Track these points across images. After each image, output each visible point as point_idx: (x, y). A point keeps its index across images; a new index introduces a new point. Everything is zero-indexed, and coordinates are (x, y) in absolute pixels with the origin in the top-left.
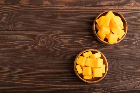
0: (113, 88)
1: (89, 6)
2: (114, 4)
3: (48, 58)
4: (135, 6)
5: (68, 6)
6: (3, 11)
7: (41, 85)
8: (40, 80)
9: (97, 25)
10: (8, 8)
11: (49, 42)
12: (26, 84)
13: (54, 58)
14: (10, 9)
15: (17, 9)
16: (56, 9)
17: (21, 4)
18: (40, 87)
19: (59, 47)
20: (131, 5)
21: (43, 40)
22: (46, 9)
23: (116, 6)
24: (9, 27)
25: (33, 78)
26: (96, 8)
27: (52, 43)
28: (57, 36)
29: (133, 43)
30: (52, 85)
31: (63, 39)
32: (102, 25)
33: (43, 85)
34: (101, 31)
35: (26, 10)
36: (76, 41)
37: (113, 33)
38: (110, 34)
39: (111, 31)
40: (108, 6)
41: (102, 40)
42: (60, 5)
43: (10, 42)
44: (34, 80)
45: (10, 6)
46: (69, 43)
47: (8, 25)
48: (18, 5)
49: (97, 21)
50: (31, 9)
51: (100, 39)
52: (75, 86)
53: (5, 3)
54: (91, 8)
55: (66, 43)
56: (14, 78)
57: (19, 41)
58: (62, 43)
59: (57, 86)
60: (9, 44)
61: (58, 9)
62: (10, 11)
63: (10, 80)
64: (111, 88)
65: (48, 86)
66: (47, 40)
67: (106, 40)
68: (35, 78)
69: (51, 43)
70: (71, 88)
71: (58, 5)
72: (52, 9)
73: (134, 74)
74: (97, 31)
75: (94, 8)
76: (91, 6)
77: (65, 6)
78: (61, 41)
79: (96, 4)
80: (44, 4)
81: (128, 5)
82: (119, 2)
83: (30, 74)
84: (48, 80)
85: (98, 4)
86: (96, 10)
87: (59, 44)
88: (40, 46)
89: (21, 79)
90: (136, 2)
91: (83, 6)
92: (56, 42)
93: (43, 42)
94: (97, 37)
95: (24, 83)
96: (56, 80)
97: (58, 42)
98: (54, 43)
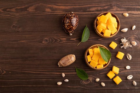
0: (101, 74)
1: (81, 12)
2: (100, 10)
3: (50, 52)
4: (116, 11)
5: (65, 12)
6: (14, 17)
7: (46, 73)
8: (45, 69)
9: (97, 21)
10: (18, 14)
11: (51, 40)
12: (34, 72)
13: (55, 52)
14: (20, 15)
15: (25, 16)
16: (56, 15)
17: (28, 11)
18: (45, 75)
19: (58, 44)
20: (113, 10)
21: (46, 38)
22: (48, 15)
23: (101, 11)
24: (20, 29)
25: (39, 68)
26: (87, 13)
27: (53, 41)
28: (57, 35)
29: (116, 39)
30: (54, 73)
31: (61, 37)
32: (101, 22)
33: (47, 73)
34: (99, 26)
35: (33, 16)
36: (71, 39)
37: (108, 29)
38: (106, 29)
39: (107, 27)
40: (96, 11)
41: (99, 33)
42: (59, 12)
43: (21, 41)
44: (40, 69)
45: (20, 13)
46: (66, 41)
47: (19, 27)
48: (26, 12)
49: (98, 18)
50: (36, 15)
51: (98, 32)
52: (71, 73)
53: (16, 11)
54: (82, 13)
55: (64, 41)
56: (25, 69)
57: (28, 40)
58: (61, 41)
59: (57, 73)
60: (20, 42)
61: (57, 15)
62: (20, 17)
63: (21, 70)
64: (99, 74)
65: (50, 74)
66: (49, 38)
67: (102, 33)
68: (40, 68)
70: (69, 74)
71: (57, 12)
72: (53, 15)
73: (117, 63)
74: (97, 25)
75: (84, 13)
76: (82, 12)
77: (63, 12)
78: (60, 39)
79: (87, 10)
80: (46, 11)
81: (111, 10)
82: (104, 8)
83: (36, 65)
84: (50, 69)
85: (88, 10)
86: (86, 14)
87: (58, 41)
88: (44, 43)
89: (30, 69)
90: (117, 8)
91: (76, 12)
93: (47, 41)
94: (96, 30)
95: (33, 72)
96: (57, 69)
97: (57, 40)
98: (54, 40)
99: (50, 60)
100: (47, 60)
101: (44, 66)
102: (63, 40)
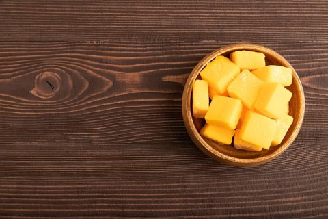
3: (68, 140)
11: (70, 82)
13: (91, 141)
19: (105, 101)
21: (49, 74)
27: (81, 86)
28: (100, 61)
31: (119, 70)
36: (167, 78)
46: (142, 86)
55: (134, 85)
58: (117, 86)
66: (61, 74)
69: (77, 85)
78: (112, 77)
87: (106, 89)
88: (36, 98)
92: (95, 83)
93: (50, 84)
97: (102, 83)
98: (87, 84)
99: (65, 175)
100: (51, 175)
101: (37, 208)
102: (128, 81)
